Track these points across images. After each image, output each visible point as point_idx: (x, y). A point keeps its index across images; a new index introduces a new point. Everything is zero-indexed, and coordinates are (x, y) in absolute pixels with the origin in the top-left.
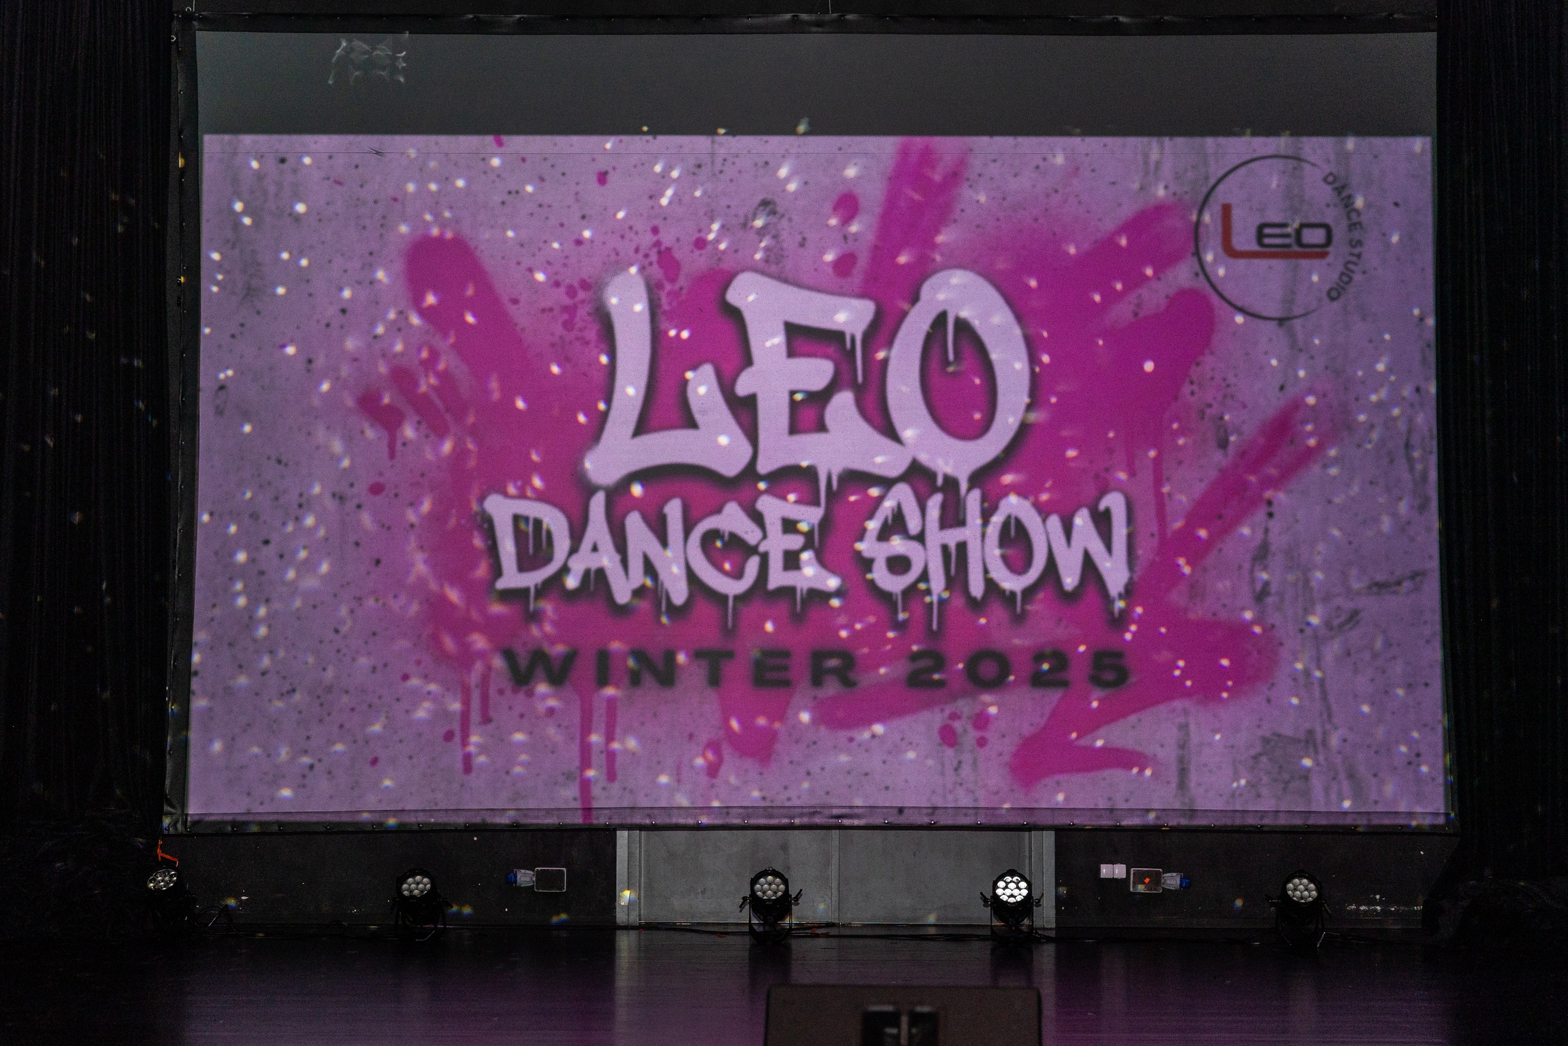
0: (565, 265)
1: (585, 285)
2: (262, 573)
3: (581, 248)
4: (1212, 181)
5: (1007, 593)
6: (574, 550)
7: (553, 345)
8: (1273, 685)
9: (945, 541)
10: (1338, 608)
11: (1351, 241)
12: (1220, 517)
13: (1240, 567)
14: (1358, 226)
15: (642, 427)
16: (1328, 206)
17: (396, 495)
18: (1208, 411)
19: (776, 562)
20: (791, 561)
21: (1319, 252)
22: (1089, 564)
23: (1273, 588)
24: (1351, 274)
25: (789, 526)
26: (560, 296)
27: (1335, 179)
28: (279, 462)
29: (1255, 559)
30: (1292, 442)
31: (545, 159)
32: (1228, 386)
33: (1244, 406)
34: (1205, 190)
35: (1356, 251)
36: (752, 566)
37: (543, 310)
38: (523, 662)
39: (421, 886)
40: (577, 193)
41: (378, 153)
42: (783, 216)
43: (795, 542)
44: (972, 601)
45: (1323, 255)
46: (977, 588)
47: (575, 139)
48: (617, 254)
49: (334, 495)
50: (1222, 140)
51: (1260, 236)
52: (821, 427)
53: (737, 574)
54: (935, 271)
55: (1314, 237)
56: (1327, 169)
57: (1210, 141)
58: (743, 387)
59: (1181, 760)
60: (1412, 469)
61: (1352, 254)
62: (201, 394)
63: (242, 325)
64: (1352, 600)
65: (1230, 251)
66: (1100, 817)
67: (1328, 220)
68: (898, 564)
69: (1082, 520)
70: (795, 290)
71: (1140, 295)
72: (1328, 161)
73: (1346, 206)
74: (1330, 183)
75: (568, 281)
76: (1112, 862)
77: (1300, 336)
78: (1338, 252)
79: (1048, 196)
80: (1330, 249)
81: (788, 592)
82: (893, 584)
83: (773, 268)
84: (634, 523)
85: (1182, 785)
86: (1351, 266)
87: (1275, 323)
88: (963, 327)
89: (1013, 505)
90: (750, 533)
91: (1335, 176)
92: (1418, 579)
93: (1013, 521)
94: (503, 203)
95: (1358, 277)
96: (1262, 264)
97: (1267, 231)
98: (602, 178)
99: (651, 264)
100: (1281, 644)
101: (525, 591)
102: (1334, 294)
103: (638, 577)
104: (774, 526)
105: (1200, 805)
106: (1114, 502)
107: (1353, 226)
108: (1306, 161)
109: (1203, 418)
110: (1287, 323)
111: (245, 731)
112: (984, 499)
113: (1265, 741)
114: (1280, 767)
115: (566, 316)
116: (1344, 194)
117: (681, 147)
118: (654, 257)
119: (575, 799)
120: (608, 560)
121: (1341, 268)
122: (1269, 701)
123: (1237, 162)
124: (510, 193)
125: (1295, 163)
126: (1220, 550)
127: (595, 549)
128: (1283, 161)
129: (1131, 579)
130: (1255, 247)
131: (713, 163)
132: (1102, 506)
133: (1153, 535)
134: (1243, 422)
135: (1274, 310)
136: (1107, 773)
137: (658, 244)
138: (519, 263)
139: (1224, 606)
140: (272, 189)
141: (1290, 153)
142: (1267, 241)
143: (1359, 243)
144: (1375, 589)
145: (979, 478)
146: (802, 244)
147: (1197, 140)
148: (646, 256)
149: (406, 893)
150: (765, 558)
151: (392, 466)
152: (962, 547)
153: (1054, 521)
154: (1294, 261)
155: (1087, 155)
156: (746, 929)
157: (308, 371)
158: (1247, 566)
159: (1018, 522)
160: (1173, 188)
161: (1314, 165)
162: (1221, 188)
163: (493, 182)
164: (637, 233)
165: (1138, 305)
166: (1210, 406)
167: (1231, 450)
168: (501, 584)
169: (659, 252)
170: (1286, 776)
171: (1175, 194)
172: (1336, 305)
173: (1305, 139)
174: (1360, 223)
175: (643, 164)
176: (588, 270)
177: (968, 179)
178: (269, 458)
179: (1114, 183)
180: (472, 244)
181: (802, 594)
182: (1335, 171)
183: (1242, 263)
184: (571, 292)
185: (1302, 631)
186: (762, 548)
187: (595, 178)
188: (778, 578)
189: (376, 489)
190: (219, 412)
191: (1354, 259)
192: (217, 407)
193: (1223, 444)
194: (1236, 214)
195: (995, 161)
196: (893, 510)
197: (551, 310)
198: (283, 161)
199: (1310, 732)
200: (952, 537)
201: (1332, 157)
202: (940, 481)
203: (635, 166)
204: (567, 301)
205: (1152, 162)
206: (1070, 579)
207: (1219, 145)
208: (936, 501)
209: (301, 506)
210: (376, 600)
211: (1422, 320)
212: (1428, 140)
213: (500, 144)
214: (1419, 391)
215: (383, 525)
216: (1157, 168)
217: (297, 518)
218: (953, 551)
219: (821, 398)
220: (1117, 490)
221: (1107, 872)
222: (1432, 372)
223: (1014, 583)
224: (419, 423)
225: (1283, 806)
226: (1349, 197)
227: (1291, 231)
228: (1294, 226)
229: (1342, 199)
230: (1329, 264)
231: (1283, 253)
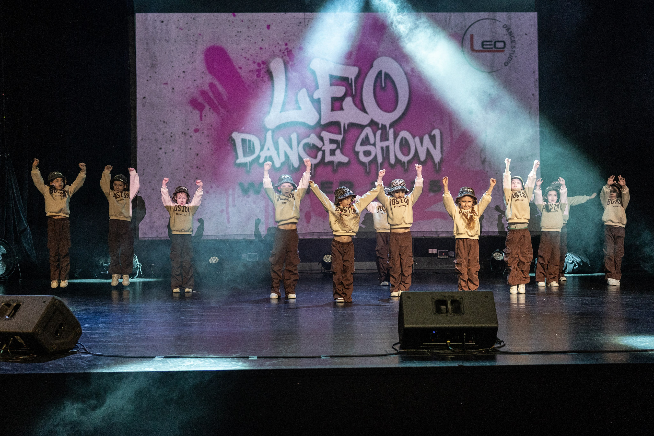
0: (257, 56)
1: (264, 63)
2: (159, 159)
3: (262, 50)
4: (467, 27)
5: (402, 162)
6: (262, 149)
7: (253, 82)
9: (382, 146)
11: (512, 47)
12: (470, 137)
13: (477, 153)
14: (514, 42)
15: (283, 109)
17: (203, 133)
18: (466, 103)
19: (327, 153)
20: (333, 152)
21: (502, 50)
22: (428, 152)
23: (488, 160)
24: (512, 57)
25: (332, 141)
26: (255, 67)
28: (164, 122)
29: (481, 150)
31: (249, 21)
34: (465, 30)
35: (514, 50)
36: (320, 154)
37: (250, 71)
38: (246, 186)
39: (215, 260)
40: (260, 32)
41: (194, 19)
43: (334, 146)
44: (390, 165)
45: (503, 51)
46: (392, 160)
47: (259, 14)
48: (274, 52)
49: (182, 133)
50: (470, 13)
51: (483, 45)
52: (341, 109)
53: (315, 157)
54: (378, 57)
55: (500, 45)
56: (504, 23)
57: (466, 14)
58: (316, 96)
60: (531, 121)
61: (512, 51)
62: (137, 100)
63: (150, 77)
65: (473, 50)
66: (433, 234)
67: (504, 40)
68: (367, 153)
69: (426, 138)
73: (510, 35)
74: (505, 28)
75: (258, 61)
76: (432, 248)
77: (495, 77)
78: (508, 50)
80: (505, 49)
81: (331, 163)
82: (365, 159)
84: (281, 141)
86: (512, 55)
87: (488, 74)
88: (387, 75)
89: (404, 134)
90: (319, 144)
91: (506, 25)
92: (533, 156)
93: (404, 139)
94: (236, 36)
95: (514, 58)
96: (484, 54)
97: (485, 43)
98: (268, 27)
99: (285, 55)
101: (246, 163)
103: (283, 159)
104: (327, 141)
106: (436, 132)
107: (512, 42)
108: (497, 20)
110: (491, 74)
111: (155, 210)
112: (394, 131)
114: (490, 217)
115: (257, 73)
116: (509, 31)
117: (294, 16)
118: (286, 53)
119: (264, 231)
120: (273, 153)
121: (508, 56)
123: (475, 21)
124: (238, 32)
125: (493, 21)
126: (470, 148)
127: (268, 149)
128: (489, 20)
129: (442, 157)
130: (481, 49)
131: (305, 22)
132: (433, 134)
133: (449, 143)
135: (487, 69)
136: (434, 220)
137: (287, 49)
138: (241, 56)
139: (472, 166)
140: (159, 31)
141: (492, 18)
142: (485, 47)
143: (514, 47)
144: (519, 160)
145: (393, 125)
147: (462, 14)
148: (283, 53)
149: (211, 262)
150: (324, 152)
151: (201, 123)
152: (388, 147)
153: (417, 139)
154: (493, 53)
156: (320, 272)
157: (173, 92)
158: (479, 152)
159: (406, 139)
160: (454, 29)
161: (499, 21)
162: (470, 29)
163: (232, 28)
164: (280, 45)
168: (238, 161)
169: (288, 52)
170: (492, 220)
171: (455, 31)
172: (507, 67)
173: (497, 13)
175: (282, 22)
176: (264, 57)
178: (161, 121)
180: (226, 49)
181: (336, 164)
182: (506, 24)
183: (476, 54)
184: (259, 65)
185: (496, 173)
186: (323, 149)
187: (266, 27)
188: (328, 158)
189: (196, 131)
190: (144, 106)
191: (513, 52)
192: (143, 104)
194: (475, 38)
196: (365, 136)
197: (252, 71)
198: (162, 22)
200: (384, 144)
201: (505, 19)
202: (380, 126)
203: (279, 23)
204: (257, 68)
205: (448, 20)
206: (422, 157)
207: (469, 15)
208: (379, 132)
209: (171, 136)
210: (197, 167)
211: (534, 72)
212: (536, 13)
213: (234, 16)
214: (533, 95)
215: (199, 143)
216: (449, 23)
217: (170, 141)
218: (385, 149)
219: (341, 99)
220: (436, 128)
221: (431, 251)
222: (538, 89)
223: (405, 159)
224: (210, 109)
225: (491, 230)
226: (511, 32)
227: (493, 43)
228: (493, 42)
229: (509, 33)
230: (505, 54)
231: (490, 51)
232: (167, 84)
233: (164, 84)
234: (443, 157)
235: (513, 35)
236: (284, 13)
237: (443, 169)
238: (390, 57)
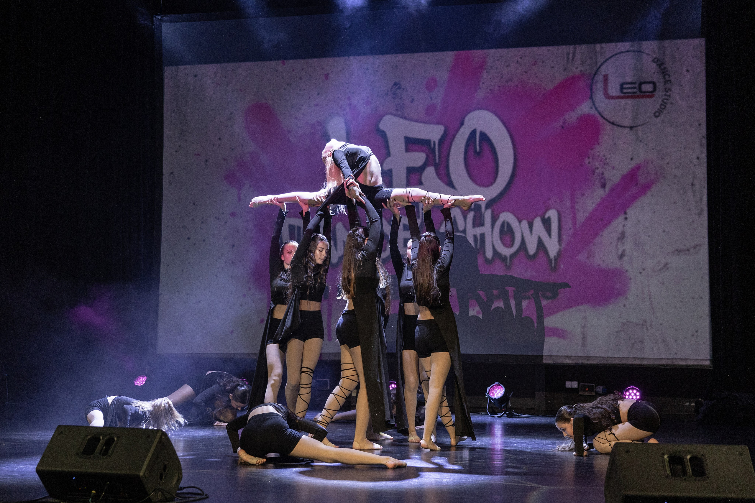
0: (311, 115)
1: (319, 123)
2: (187, 251)
3: (318, 108)
4: (599, 64)
5: (503, 256)
7: (305, 150)
8: (626, 298)
9: (475, 233)
10: (658, 262)
11: (666, 89)
12: (602, 220)
13: (611, 243)
16: (654, 73)
17: (241, 218)
18: (597, 171)
21: (650, 95)
22: (541, 244)
23: (627, 253)
24: (665, 105)
26: (309, 129)
27: (658, 60)
28: (194, 204)
29: (619, 239)
30: (636, 184)
31: (302, 70)
32: (606, 159)
33: (614, 168)
34: (595, 69)
35: (668, 94)
37: (302, 135)
40: (316, 84)
41: (234, 70)
42: (404, 89)
44: (487, 260)
45: (652, 96)
46: (489, 254)
47: (315, 60)
48: (333, 109)
49: (216, 218)
50: (603, 45)
51: (622, 88)
52: (420, 183)
54: (471, 111)
55: (648, 88)
56: (654, 56)
57: (598, 46)
58: (386, 166)
59: (583, 333)
60: (694, 196)
62: (163, 176)
63: (180, 146)
64: (665, 258)
65: (608, 97)
66: (546, 359)
67: (655, 80)
69: (538, 222)
70: (410, 122)
71: (564, 119)
72: (654, 52)
73: (663, 73)
74: (655, 62)
75: (312, 122)
76: (571, 380)
77: (640, 134)
78: (659, 94)
79: (522, 75)
80: (655, 93)
83: (399, 113)
85: (583, 345)
86: (665, 101)
87: (628, 129)
88: (484, 137)
89: (506, 217)
92: (698, 248)
93: (506, 224)
94: (285, 89)
95: (668, 106)
96: (623, 101)
97: (625, 86)
98: (326, 76)
99: (347, 113)
100: (631, 279)
102: (657, 114)
105: (592, 354)
106: (552, 214)
107: (666, 82)
108: (644, 53)
109: (594, 174)
110: (634, 129)
112: (493, 213)
113: (624, 324)
114: (630, 337)
115: (311, 138)
116: (663, 67)
117: (359, 61)
118: (348, 110)
121: (660, 102)
122: (624, 306)
123: (611, 55)
124: (288, 85)
125: (639, 54)
126: (602, 235)
128: (632, 53)
129: (560, 249)
130: (619, 94)
131: (374, 67)
132: (547, 216)
133: (570, 229)
134: (613, 176)
135: (628, 122)
137: (350, 104)
138: (291, 115)
139: (604, 261)
140: (192, 88)
141: (636, 49)
142: (625, 91)
143: (670, 90)
144: (676, 253)
145: (490, 204)
146: (412, 102)
147: (592, 46)
148: (345, 110)
151: (239, 205)
152: (483, 236)
153: (525, 223)
154: (637, 100)
155: (540, 55)
157: (206, 165)
158: (614, 243)
159: (508, 224)
160: (580, 68)
161: (647, 54)
162: (603, 67)
163: (281, 80)
164: (341, 100)
165: (564, 123)
166: (597, 168)
167: (608, 188)
169: (350, 108)
170: (633, 341)
171: (581, 71)
172: (658, 119)
173: (643, 42)
174: (669, 81)
175: (344, 69)
176: (320, 117)
177: (486, 69)
178: (190, 202)
179: (553, 67)
180: (272, 108)
182: (658, 56)
183: (613, 101)
184: (313, 127)
185: (641, 273)
187: (324, 77)
189: (233, 215)
190: (171, 183)
191: (667, 97)
192: (170, 181)
193: (603, 186)
194: (610, 78)
195: (498, 60)
197: (305, 135)
198: (196, 76)
199: (644, 321)
200: (478, 231)
201: (657, 50)
203: (340, 70)
204: (311, 131)
205: (571, 57)
206: (532, 249)
207: (602, 47)
208: (471, 215)
209: (202, 222)
210: (233, 263)
211: (700, 125)
212: (703, 39)
213: (284, 64)
214: (698, 158)
215: (236, 230)
216: (573, 59)
217: (201, 228)
218: (479, 237)
219: (420, 170)
220: (553, 208)
221: (569, 384)
222: (705, 150)
223: (506, 252)
224: (251, 186)
225: (631, 356)
226: (665, 68)
227: (637, 85)
228: (638, 83)
229: (661, 70)
230: (655, 101)
231: (632, 96)
232: (199, 155)
233: (196, 155)
234: (562, 249)
235: (668, 72)
236: (346, 58)
237: (562, 266)
238: (488, 110)
